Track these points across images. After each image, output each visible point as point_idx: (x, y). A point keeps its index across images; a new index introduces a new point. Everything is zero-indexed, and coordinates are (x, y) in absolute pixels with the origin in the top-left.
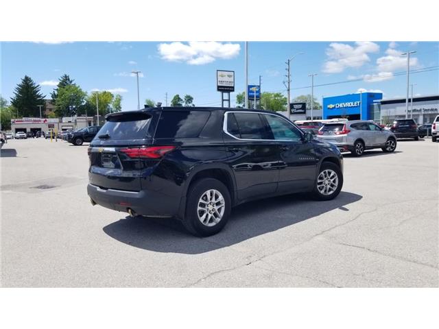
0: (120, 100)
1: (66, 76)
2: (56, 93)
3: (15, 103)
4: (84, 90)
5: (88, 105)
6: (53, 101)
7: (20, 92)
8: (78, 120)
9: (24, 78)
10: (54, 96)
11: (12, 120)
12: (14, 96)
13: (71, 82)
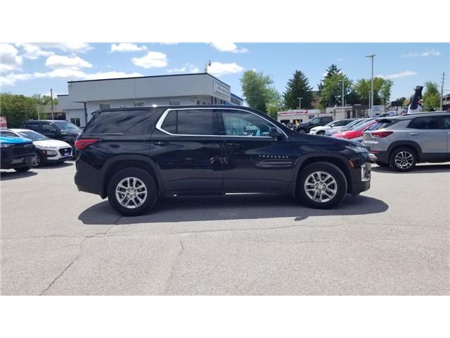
0: (390, 85)
1: (333, 66)
2: (323, 83)
3: (286, 97)
4: (350, 79)
5: (353, 94)
6: (320, 92)
7: (291, 86)
8: (337, 111)
9: (295, 73)
10: (321, 87)
11: (279, 113)
12: (285, 90)
13: (338, 71)
